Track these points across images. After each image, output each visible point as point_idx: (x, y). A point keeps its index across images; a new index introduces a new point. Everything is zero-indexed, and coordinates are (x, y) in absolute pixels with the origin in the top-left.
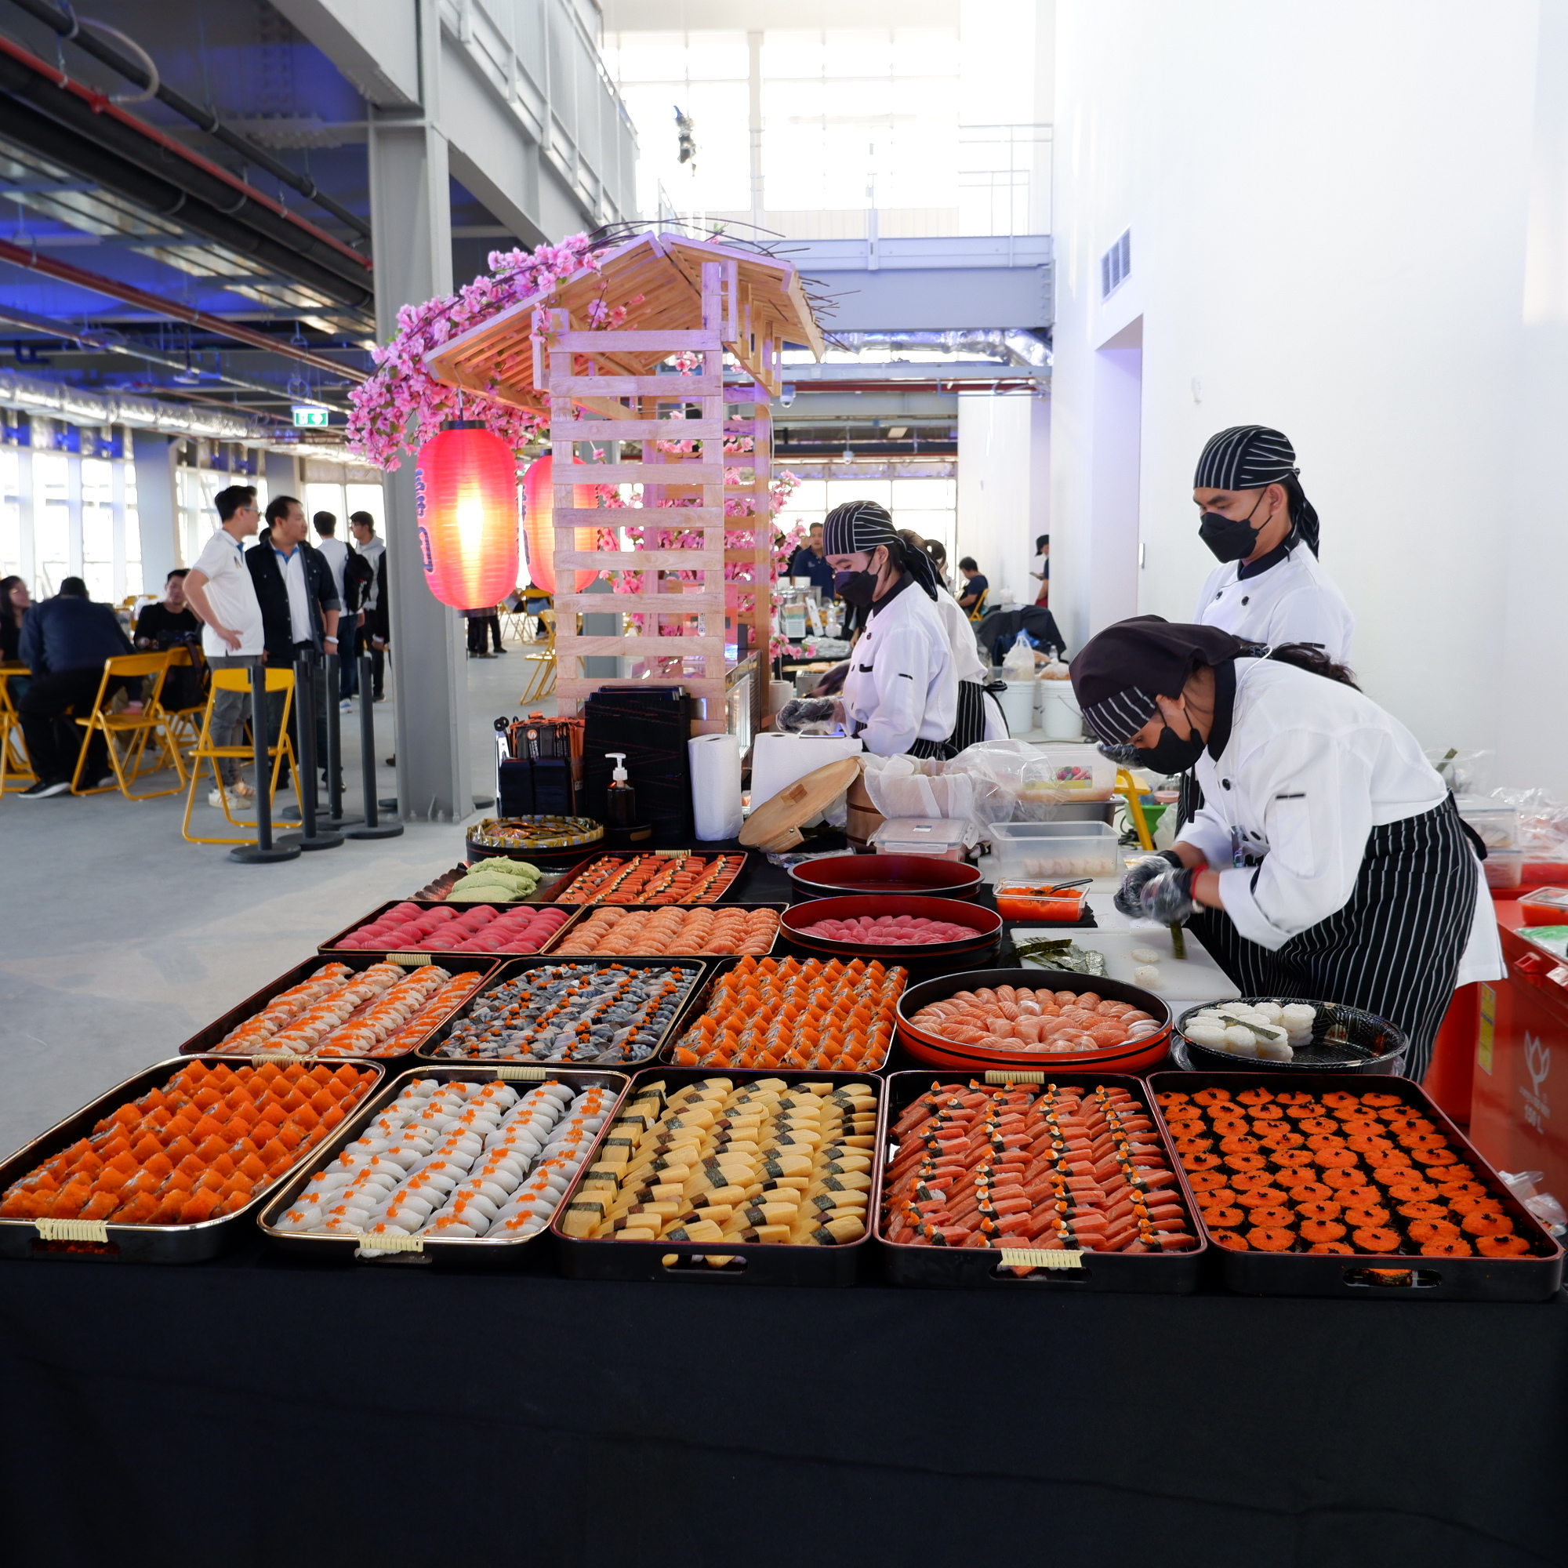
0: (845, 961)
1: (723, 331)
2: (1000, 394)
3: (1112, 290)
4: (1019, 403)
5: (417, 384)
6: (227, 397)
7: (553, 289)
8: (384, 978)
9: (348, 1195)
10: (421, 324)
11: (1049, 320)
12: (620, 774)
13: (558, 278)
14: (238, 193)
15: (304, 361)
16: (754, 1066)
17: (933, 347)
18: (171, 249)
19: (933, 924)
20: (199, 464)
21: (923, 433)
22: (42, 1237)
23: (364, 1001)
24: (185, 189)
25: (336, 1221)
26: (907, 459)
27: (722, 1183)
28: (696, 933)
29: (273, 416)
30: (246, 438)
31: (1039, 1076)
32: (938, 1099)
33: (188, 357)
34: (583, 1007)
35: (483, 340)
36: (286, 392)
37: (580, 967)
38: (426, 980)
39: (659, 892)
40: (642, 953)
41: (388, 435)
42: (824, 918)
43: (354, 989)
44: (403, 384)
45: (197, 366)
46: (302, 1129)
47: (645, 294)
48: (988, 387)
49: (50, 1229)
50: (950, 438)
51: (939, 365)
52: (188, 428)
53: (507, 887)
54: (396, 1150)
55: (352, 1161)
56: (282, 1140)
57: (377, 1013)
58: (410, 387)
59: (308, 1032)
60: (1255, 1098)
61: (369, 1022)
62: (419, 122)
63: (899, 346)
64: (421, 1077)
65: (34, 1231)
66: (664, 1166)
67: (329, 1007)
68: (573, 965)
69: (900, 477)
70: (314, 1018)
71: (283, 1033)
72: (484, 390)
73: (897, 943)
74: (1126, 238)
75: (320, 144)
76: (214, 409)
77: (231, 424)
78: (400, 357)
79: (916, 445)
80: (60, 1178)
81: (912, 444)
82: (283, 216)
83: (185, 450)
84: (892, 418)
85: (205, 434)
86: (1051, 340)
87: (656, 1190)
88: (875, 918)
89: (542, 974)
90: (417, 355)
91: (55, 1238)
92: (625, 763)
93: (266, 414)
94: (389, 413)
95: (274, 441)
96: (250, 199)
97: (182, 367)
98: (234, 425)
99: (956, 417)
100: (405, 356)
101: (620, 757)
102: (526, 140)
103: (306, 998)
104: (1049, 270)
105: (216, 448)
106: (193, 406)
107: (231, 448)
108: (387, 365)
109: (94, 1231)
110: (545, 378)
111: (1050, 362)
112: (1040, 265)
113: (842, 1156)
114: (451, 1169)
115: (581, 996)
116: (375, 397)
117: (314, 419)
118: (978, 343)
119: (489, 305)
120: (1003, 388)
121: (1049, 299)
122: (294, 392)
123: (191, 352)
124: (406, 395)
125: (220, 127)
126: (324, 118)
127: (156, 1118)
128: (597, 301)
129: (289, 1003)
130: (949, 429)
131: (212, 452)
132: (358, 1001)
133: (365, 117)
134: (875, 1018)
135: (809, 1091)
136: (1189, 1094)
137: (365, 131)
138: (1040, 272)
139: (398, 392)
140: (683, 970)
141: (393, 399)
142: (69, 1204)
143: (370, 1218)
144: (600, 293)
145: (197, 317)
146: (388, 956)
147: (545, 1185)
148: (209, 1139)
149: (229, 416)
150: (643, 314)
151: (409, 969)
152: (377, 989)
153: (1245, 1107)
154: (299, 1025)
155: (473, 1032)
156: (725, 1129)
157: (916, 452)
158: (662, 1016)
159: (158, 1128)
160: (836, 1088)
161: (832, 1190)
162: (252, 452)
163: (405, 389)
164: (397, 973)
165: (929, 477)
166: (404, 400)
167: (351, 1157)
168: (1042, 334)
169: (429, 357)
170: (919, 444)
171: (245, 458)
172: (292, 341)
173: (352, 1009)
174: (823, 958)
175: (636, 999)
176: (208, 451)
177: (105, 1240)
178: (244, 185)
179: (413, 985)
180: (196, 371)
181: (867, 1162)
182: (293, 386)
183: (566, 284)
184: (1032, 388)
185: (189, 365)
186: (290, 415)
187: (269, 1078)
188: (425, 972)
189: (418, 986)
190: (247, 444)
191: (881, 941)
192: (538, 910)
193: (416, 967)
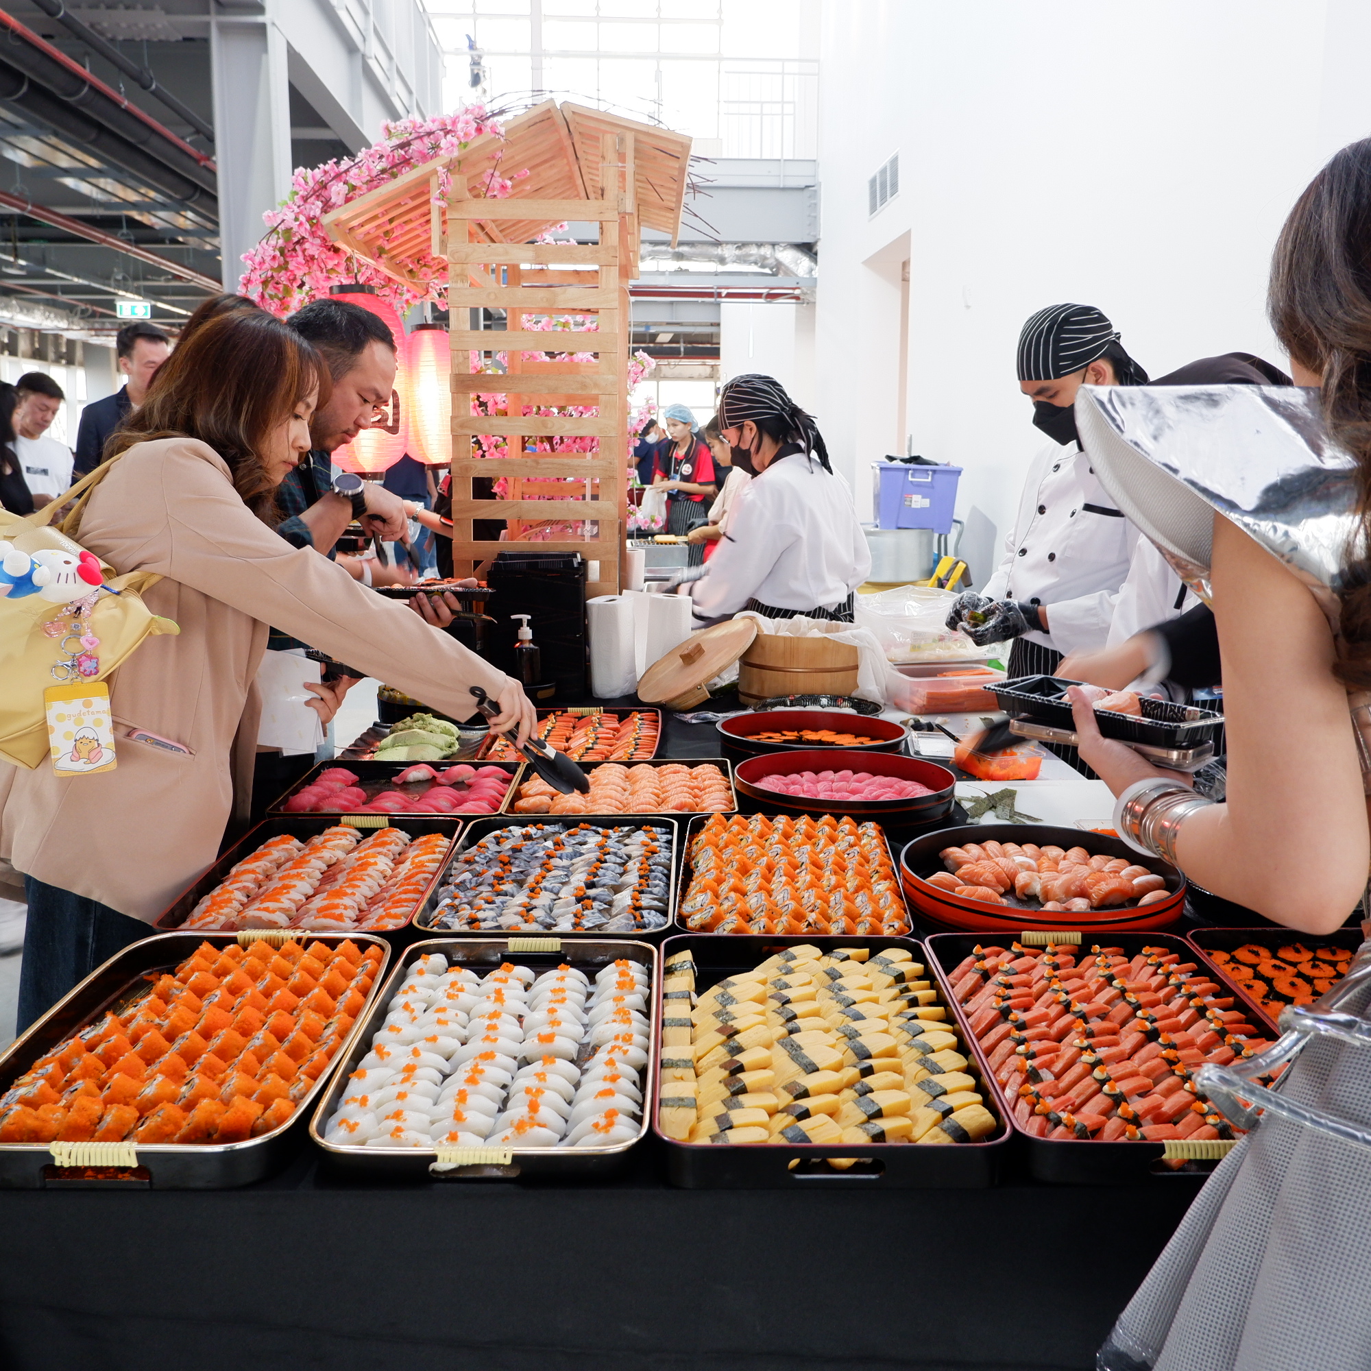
0: (816, 817)
1: (621, 201)
2: (770, 302)
3: (879, 209)
4: (785, 310)
5: (312, 248)
6: (51, 290)
7: (456, 154)
8: (344, 842)
9: (401, 1096)
10: (316, 188)
11: (815, 236)
12: (526, 633)
13: (460, 143)
14: (82, 81)
15: (130, 254)
16: (779, 931)
17: (710, 258)
18: (12, 139)
19: (876, 778)
20: (20, 353)
21: (690, 339)
22: (57, 1163)
23: (329, 866)
24: (27, 73)
25: (399, 1129)
26: (672, 361)
27: (812, 1069)
28: (651, 790)
29: (95, 308)
30: (67, 329)
31: (1075, 937)
32: (988, 963)
33: (15, 249)
34: (569, 872)
35: (379, 205)
36: (109, 286)
37: (546, 827)
38: (390, 844)
39: (588, 749)
40: (605, 812)
41: (280, 299)
42: (768, 774)
43: (319, 855)
44: (297, 247)
45: (23, 259)
46: (322, 1016)
47: (530, 169)
48: (758, 296)
49: (66, 1154)
50: (712, 344)
51: (716, 274)
52: (12, 319)
53: (436, 745)
54: (434, 1039)
55: (388, 1054)
56: (304, 1031)
57: (352, 880)
58: (304, 251)
59: (286, 903)
60: (1297, 955)
61: (349, 891)
62: (260, 19)
63: (680, 257)
64: (429, 951)
65: (47, 1155)
66: (739, 1050)
67: (298, 875)
68: (540, 825)
69: (665, 378)
70: (287, 887)
71: (257, 905)
72: (373, 258)
73: (853, 798)
74: (894, 162)
75: (163, 37)
76: (37, 302)
77: (52, 315)
78: (296, 219)
79: (682, 349)
80: (59, 1085)
81: (679, 348)
82: (123, 107)
83: (6, 340)
84: (660, 324)
85: (27, 325)
86: (816, 254)
87: (746, 1078)
88: (817, 773)
89: (509, 834)
90: (314, 217)
91: (73, 1164)
92: (530, 623)
93: (89, 306)
94: (283, 277)
95: (93, 333)
96: (93, 88)
97: (11, 259)
98: (56, 317)
99: (718, 325)
100: (302, 218)
101: (526, 617)
102: (351, 48)
103: (269, 865)
104: (815, 191)
105: (36, 339)
106: (16, 298)
107: (50, 339)
108: (282, 227)
109: (123, 1154)
110: (443, 244)
111: (815, 274)
112: (807, 187)
113: (923, 1032)
114: (501, 1058)
115: (561, 858)
116: (268, 259)
117: (136, 311)
118: (751, 255)
119: (383, 171)
120: (771, 297)
121: (815, 217)
122: (119, 288)
123: (19, 244)
124: (301, 259)
125: (65, 13)
126: (168, 11)
127: (151, 1008)
128: (492, 171)
129: (253, 872)
130: (712, 335)
131: (32, 344)
132: (324, 868)
133: (208, 12)
134: (876, 877)
135: (848, 958)
136: (1228, 952)
137: (208, 25)
138: (807, 193)
139: (292, 256)
140: (654, 829)
141: (286, 262)
142: (83, 1121)
143: (433, 1123)
144: (494, 162)
145: (30, 207)
146: (344, 819)
147: (618, 1077)
148: (223, 1033)
149: (50, 309)
150: (523, 190)
151: (367, 832)
152: (340, 854)
153: (1294, 965)
154: (272, 895)
155: (465, 900)
156: (783, 1004)
157: (682, 355)
158: (655, 878)
159: (157, 1021)
160: (872, 955)
161: (933, 1073)
162: (71, 343)
163: (300, 253)
164: (355, 836)
165: (691, 378)
166: (299, 263)
167: (385, 1050)
168: (808, 248)
169: (327, 219)
170: (685, 349)
171: (64, 350)
172: (119, 235)
173: (320, 876)
174: (794, 815)
175: (619, 860)
176: (28, 342)
177: (134, 1164)
178: (86, 72)
179: (380, 849)
180: (22, 262)
181: (953, 1039)
182: (116, 280)
183: (468, 149)
184: (797, 298)
185: (16, 257)
186: (114, 308)
187: (264, 958)
188: (385, 835)
189: (385, 850)
190: (68, 335)
191: (837, 797)
192: (476, 769)
193: (375, 830)
